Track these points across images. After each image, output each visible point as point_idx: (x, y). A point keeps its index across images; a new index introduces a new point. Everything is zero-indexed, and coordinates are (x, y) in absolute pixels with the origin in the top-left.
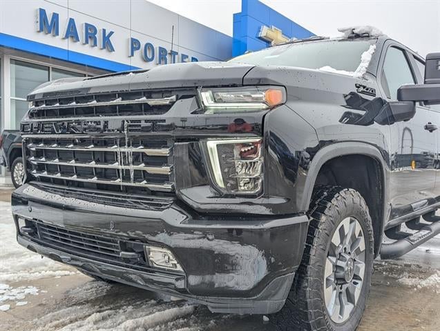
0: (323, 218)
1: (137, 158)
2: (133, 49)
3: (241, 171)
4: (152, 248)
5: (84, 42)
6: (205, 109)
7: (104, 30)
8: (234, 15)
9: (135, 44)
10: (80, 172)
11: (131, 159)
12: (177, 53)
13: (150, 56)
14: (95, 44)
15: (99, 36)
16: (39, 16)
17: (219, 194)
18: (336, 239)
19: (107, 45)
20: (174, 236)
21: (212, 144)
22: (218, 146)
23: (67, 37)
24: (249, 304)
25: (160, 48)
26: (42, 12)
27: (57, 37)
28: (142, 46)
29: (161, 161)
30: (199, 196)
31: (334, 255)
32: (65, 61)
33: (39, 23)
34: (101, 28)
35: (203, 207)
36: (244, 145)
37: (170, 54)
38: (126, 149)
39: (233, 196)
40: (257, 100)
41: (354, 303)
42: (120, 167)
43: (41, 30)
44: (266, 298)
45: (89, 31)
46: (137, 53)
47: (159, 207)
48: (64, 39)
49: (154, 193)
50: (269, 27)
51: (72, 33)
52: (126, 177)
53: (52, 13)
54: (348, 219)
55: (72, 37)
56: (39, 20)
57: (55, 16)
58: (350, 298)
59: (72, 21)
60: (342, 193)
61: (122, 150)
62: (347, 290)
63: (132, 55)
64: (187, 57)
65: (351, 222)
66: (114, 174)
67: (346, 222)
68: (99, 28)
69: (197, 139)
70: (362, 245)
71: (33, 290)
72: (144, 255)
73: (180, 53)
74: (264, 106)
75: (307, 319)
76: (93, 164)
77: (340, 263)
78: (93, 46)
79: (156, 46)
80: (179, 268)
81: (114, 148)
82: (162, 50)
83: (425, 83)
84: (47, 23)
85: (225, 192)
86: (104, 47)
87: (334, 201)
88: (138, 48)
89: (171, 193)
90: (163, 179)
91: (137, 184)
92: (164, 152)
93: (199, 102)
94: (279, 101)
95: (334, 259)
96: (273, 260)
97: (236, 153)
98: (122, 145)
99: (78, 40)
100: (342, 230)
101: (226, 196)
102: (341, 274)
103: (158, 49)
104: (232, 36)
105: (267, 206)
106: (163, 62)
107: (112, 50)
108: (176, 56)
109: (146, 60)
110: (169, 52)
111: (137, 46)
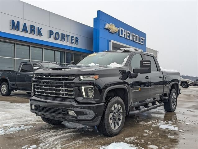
0: (109, 104)
1: (66, 90)
2: (50, 35)
3: (89, 93)
4: (69, 111)
5: (30, 33)
6: (81, 80)
7: (38, 27)
8: (94, 18)
9: (51, 33)
10: (46, 93)
11: (64, 91)
12: (69, 36)
13: (57, 37)
14: (35, 34)
15: (36, 30)
16: (11, 23)
17: (84, 98)
18: (113, 109)
19: (40, 34)
20: (74, 108)
21: (83, 88)
22: (84, 88)
23: (23, 31)
24: (91, 123)
25: (62, 34)
26: (13, 21)
27: (19, 31)
28: (54, 33)
29: (71, 91)
30: (80, 99)
31: (113, 113)
32: (22, 41)
33: (11, 26)
34: (37, 27)
35: (81, 101)
36: (90, 88)
37: (66, 36)
38: (63, 88)
39: (87, 99)
40: (93, 78)
41: (119, 125)
42: (62, 92)
43: (12, 28)
44: (95, 122)
45: (32, 28)
46: (52, 36)
47: (70, 102)
48: (21, 32)
49: (69, 98)
50: (109, 23)
51: (25, 29)
52: (63, 95)
53: (17, 21)
54: (117, 104)
55: (25, 31)
56: (11, 24)
57: (18, 23)
58: (118, 124)
59: (25, 24)
60: (114, 98)
61: (62, 88)
62: (117, 122)
63: (50, 37)
64: (74, 37)
65: (117, 105)
66: (60, 94)
67: (116, 105)
68: (36, 26)
69: (79, 87)
70: (121, 111)
71: (32, 126)
72: (67, 113)
73: (70, 36)
74: (94, 79)
75: (105, 127)
76: (49, 91)
77: (115, 115)
78: (33, 34)
79: (60, 33)
80: (76, 115)
81: (60, 88)
82: (63, 34)
83: (140, 68)
84: (15, 26)
85: (86, 98)
86: (38, 35)
87: (112, 100)
88: (53, 34)
89: (74, 98)
90: (72, 95)
91: (66, 96)
92: (72, 89)
93: (80, 78)
94: (98, 78)
95: (113, 114)
96: (96, 114)
97: (88, 89)
98: (62, 87)
99: (27, 32)
100: (114, 107)
101: (86, 99)
102: (115, 118)
103: (61, 34)
104: (93, 27)
105: (95, 101)
106: (63, 40)
107: (41, 35)
108: (69, 37)
109: (56, 39)
110: (66, 35)
111: (52, 33)
